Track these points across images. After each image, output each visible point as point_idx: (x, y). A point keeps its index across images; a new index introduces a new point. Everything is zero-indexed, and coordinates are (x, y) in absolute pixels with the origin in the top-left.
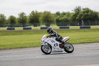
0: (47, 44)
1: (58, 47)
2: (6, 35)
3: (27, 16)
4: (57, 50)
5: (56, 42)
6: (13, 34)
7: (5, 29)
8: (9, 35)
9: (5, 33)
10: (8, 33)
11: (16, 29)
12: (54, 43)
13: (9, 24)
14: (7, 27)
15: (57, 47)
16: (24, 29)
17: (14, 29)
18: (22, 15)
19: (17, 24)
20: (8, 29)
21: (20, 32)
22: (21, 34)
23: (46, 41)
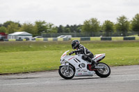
0: (67, 64)
1: (86, 68)
2: (100, 47)
3: (129, 21)
4: (83, 73)
5: (83, 61)
6: (110, 47)
7: (98, 38)
8: (103, 47)
9: (98, 44)
10: (103, 45)
11: (114, 38)
12: (79, 63)
13: (103, 33)
14: (101, 37)
15: (83, 68)
16: (125, 39)
17: (110, 39)
18: (122, 19)
19: (115, 32)
20: (102, 39)
21: (118, 44)
22: (120, 47)
23: (67, 60)
